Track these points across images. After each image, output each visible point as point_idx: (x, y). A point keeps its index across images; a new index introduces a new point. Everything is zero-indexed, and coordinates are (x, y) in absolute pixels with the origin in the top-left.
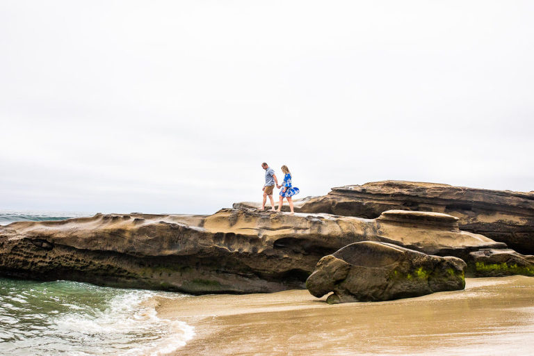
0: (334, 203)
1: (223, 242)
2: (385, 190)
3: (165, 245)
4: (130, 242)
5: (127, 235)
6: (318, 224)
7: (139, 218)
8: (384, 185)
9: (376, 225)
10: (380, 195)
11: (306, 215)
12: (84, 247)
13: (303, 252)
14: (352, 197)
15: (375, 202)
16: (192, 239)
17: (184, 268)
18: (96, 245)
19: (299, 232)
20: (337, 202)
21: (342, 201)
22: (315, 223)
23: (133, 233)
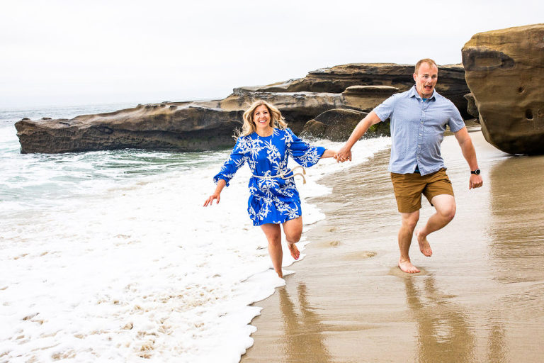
0: (311, 83)
1: (236, 117)
2: (348, 71)
3: (196, 123)
4: (170, 122)
5: (167, 118)
6: (302, 99)
7: (173, 105)
8: (347, 67)
9: (342, 98)
10: (344, 75)
11: (292, 94)
12: (136, 129)
13: (293, 120)
14: (324, 78)
15: (341, 80)
16: (214, 117)
17: (210, 138)
18: (146, 127)
19: (289, 106)
20: (313, 82)
21: (317, 81)
22: (300, 99)
23: (171, 116)
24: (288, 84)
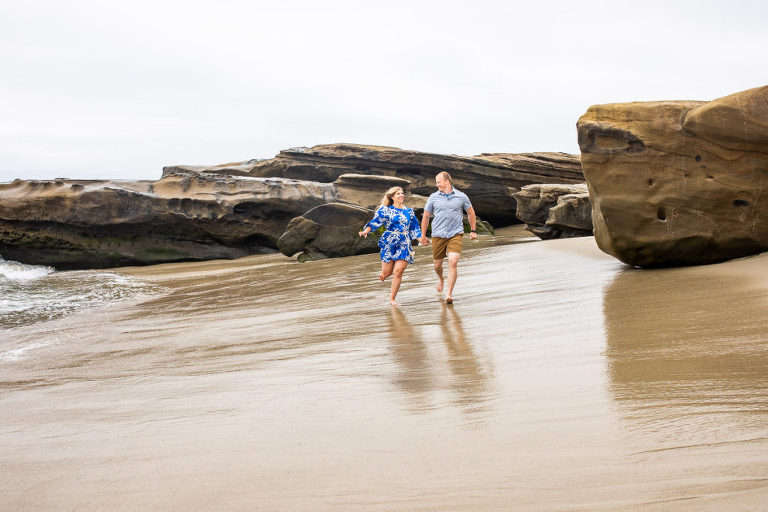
0: (285, 167)
1: (179, 208)
2: (338, 154)
3: (114, 213)
4: (72, 210)
5: (67, 203)
6: (277, 188)
7: (77, 185)
8: (337, 148)
9: (334, 189)
10: (332, 158)
11: (263, 179)
12: (14, 217)
13: (264, 216)
14: (305, 161)
15: (328, 166)
16: (144, 205)
17: (135, 237)
18: (30, 214)
19: (260, 197)
20: (288, 165)
21: (294, 164)
22: (275, 187)
23: (74, 201)
24: (251, 166)
